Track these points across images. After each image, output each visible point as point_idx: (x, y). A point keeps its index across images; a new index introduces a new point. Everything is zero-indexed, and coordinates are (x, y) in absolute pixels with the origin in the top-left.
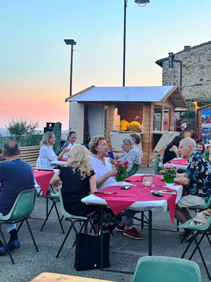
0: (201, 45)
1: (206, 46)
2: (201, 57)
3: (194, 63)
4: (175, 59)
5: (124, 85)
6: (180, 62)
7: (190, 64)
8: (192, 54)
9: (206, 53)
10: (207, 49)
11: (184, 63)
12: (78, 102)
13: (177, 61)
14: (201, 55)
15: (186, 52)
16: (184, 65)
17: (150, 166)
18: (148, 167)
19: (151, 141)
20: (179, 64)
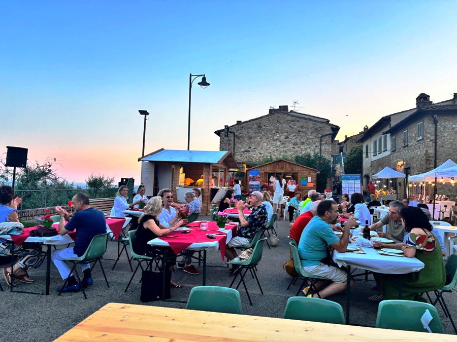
1: (253, 122)
2: (249, 130)
3: (244, 134)
4: (230, 130)
5: (188, 149)
6: (234, 133)
7: (241, 135)
8: (243, 128)
9: (253, 127)
10: (254, 124)
11: (236, 134)
12: (150, 161)
13: (231, 132)
14: (249, 128)
15: (238, 126)
16: (236, 136)
17: (208, 214)
18: (207, 215)
19: (209, 195)
20: (232, 134)
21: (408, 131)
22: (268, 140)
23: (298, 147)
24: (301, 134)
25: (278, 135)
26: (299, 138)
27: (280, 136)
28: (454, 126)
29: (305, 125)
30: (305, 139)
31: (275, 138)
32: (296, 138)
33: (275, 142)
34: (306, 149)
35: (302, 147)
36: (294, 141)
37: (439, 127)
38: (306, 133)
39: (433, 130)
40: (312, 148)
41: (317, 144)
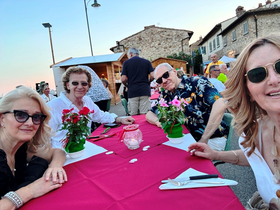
0: (133, 36)
3: (130, 46)
4: (120, 44)
5: (92, 55)
6: (123, 45)
7: (128, 46)
8: (129, 41)
9: (136, 40)
10: (136, 37)
11: (125, 46)
12: (60, 67)
14: (133, 41)
15: (125, 40)
19: (115, 88)
20: (122, 47)
21: (235, 30)
22: (147, 47)
23: (168, 50)
24: (169, 41)
25: (153, 43)
26: (168, 43)
27: (155, 44)
28: (267, 22)
29: (171, 34)
30: (172, 44)
31: (152, 45)
32: (166, 43)
33: (152, 48)
34: (173, 51)
35: (170, 49)
36: (165, 46)
37: (258, 23)
38: (172, 39)
39: (254, 25)
40: (177, 49)
41: (180, 46)
